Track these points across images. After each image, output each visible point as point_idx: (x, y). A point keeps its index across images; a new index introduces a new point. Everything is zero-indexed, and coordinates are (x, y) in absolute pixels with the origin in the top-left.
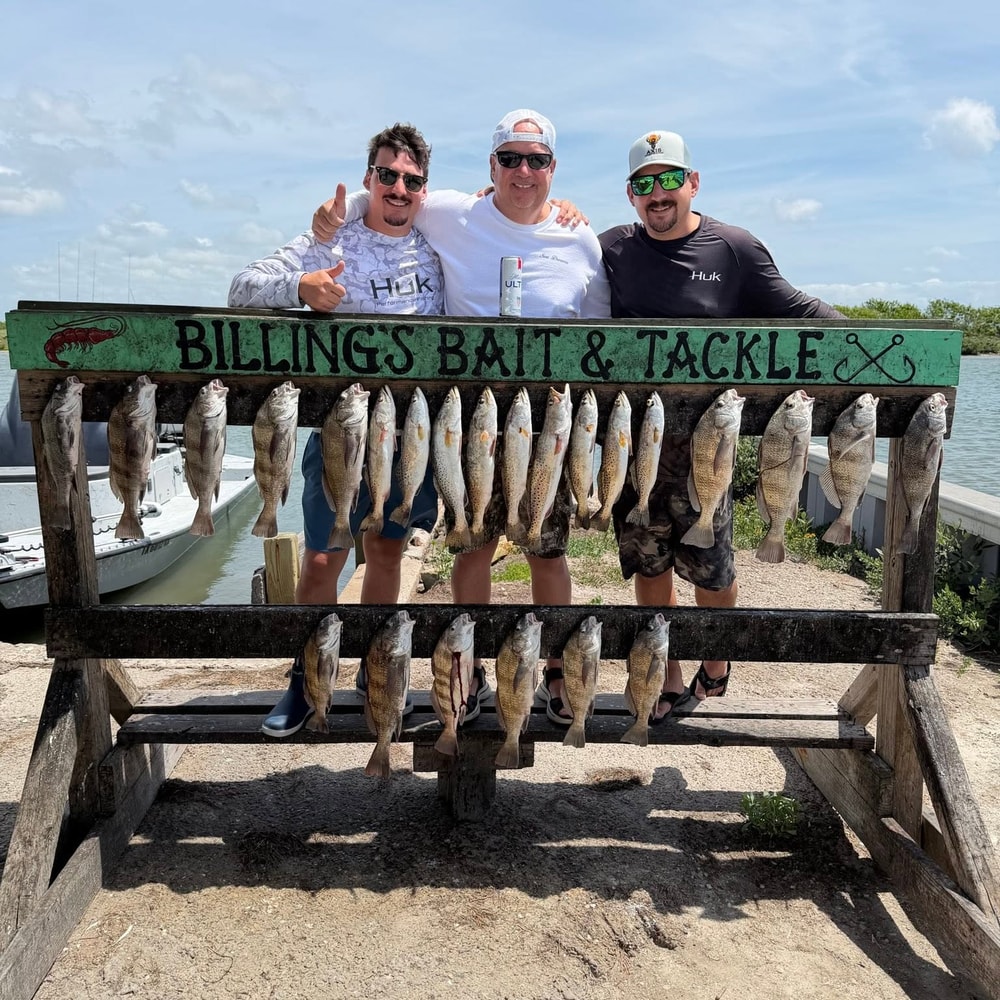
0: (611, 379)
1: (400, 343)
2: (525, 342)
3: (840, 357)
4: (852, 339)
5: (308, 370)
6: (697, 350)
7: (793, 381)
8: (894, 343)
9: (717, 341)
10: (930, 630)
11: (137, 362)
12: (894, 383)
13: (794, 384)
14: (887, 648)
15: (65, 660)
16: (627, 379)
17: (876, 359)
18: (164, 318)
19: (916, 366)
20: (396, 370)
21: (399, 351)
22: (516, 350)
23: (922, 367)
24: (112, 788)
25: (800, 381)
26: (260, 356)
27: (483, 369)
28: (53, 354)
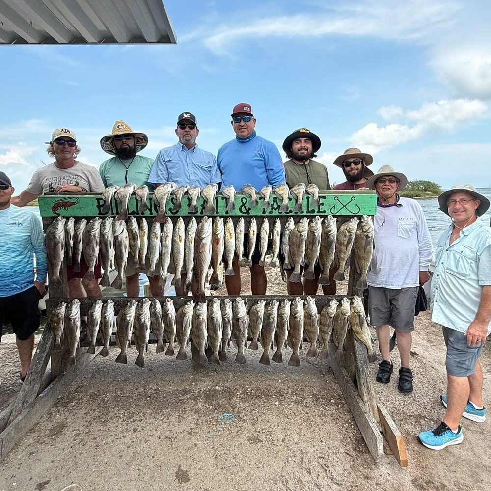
0: (250, 214)
3: (333, 205)
4: (336, 199)
5: (142, 214)
7: (316, 214)
8: (352, 200)
12: (352, 214)
17: (346, 205)
19: (360, 208)
23: (363, 208)
28: (55, 211)
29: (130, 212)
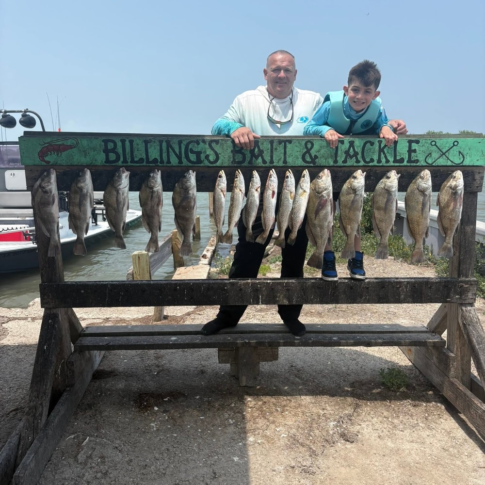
0: (316, 164)
1: (213, 149)
2: (274, 147)
3: (428, 153)
4: (433, 143)
5: (167, 163)
6: (359, 150)
7: (405, 165)
8: (454, 145)
9: (368, 144)
10: (473, 286)
11: (84, 160)
12: (454, 165)
13: (406, 166)
14: (452, 295)
15: (50, 309)
16: (325, 164)
17: (446, 152)
18: (97, 138)
19: (465, 156)
20: (210, 162)
21: (212, 152)
22: (269, 151)
23: (468, 157)
24: (73, 372)
25: (409, 164)
26: (144, 156)
27: (253, 161)
28: (43, 157)
29: (151, 160)
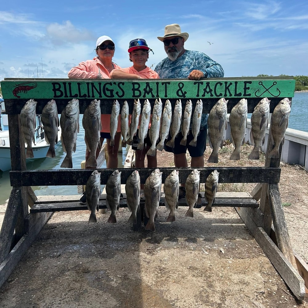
0: (186, 97)
1: (120, 88)
2: (159, 86)
3: (257, 89)
5: (92, 97)
6: (212, 88)
7: (242, 97)
8: (274, 84)
9: (219, 84)
12: (274, 97)
16: (190, 97)
17: (268, 89)
19: (281, 91)
20: (119, 96)
22: (156, 89)
26: (78, 93)
27: (146, 95)
28: (16, 94)
29: (82, 95)
